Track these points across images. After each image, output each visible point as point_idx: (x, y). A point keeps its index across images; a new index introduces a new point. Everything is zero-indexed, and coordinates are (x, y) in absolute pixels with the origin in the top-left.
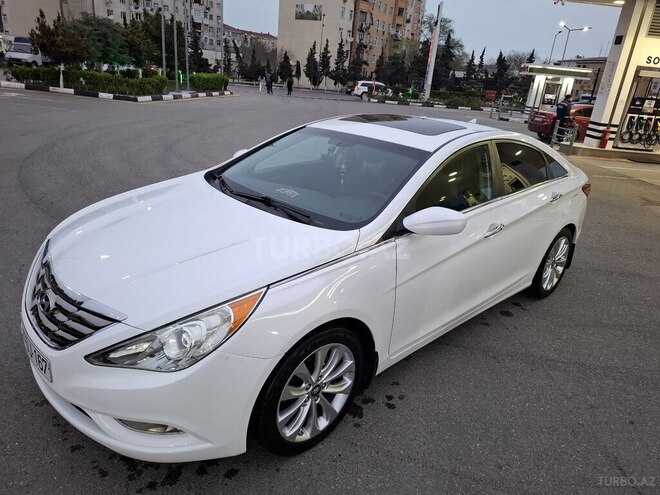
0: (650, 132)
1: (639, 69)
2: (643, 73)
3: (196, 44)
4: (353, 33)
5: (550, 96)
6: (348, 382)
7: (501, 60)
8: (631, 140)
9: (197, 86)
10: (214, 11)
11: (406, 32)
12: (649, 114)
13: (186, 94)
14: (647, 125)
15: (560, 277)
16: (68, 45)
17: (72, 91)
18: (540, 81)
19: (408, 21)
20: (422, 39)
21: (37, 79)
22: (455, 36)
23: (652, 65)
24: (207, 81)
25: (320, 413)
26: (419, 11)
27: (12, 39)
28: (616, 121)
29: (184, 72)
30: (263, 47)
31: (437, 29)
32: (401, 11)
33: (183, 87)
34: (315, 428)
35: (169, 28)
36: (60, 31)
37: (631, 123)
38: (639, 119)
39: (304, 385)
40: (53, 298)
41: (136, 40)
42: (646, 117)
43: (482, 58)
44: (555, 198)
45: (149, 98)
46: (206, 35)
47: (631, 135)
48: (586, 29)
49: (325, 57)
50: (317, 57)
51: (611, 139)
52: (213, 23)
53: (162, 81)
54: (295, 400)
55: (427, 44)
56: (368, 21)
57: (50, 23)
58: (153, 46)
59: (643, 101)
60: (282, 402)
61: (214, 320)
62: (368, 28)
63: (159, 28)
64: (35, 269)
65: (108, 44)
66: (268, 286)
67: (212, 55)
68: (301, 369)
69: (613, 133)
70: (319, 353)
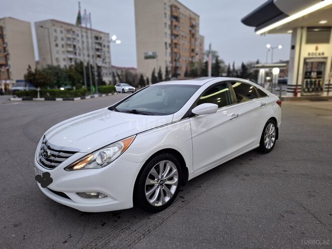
0: (317, 86)
1: (305, 59)
2: (308, 61)
3: (99, 75)
4: (172, 62)
5: (268, 78)
6: (176, 180)
7: (243, 66)
8: (309, 91)
9: (101, 92)
10: (107, 60)
11: (197, 59)
12: (314, 78)
13: (96, 96)
14: (315, 84)
15: (274, 143)
16: (41, 79)
17: (43, 99)
18: (262, 72)
19: (197, 54)
20: (205, 61)
21: (27, 96)
22: (220, 58)
23: (311, 56)
24: (105, 89)
25: (165, 195)
26: (201, 49)
27: (14, 82)
28: (300, 83)
29: (95, 86)
30: (130, 74)
31: (210, 56)
32: (193, 50)
33: (95, 93)
34: (163, 201)
35: (87, 68)
36: (38, 73)
37: (307, 84)
38: (311, 81)
39: (156, 180)
40: (49, 152)
41: (72, 74)
42: (313, 80)
43: (233, 66)
44: (262, 105)
45: (79, 98)
46: (104, 71)
47: (308, 89)
48: (280, 47)
49: (160, 74)
50: (156, 75)
51: (299, 92)
52: (107, 65)
53: (85, 91)
54: (153, 186)
55: (207, 63)
56: (178, 56)
57: (33, 70)
58: (80, 76)
59: (310, 73)
60: (147, 185)
61: (116, 149)
62: (179, 59)
63: (82, 68)
64: (40, 145)
65: (59, 77)
66: (137, 134)
67: (107, 79)
68: (153, 171)
69: (299, 89)
70: (161, 164)
